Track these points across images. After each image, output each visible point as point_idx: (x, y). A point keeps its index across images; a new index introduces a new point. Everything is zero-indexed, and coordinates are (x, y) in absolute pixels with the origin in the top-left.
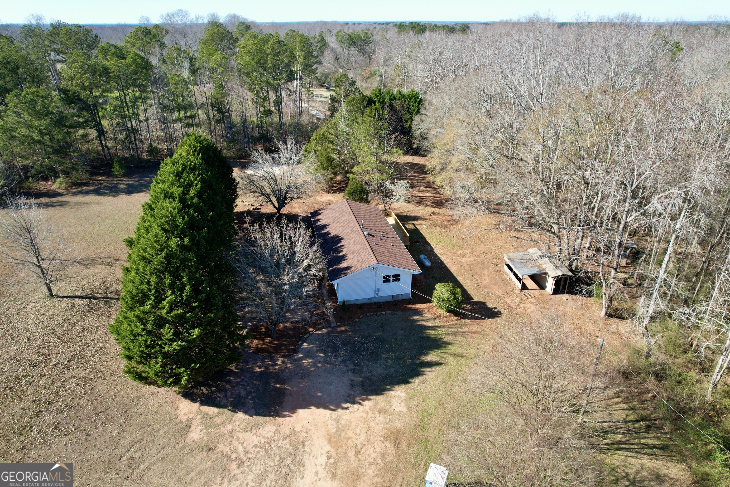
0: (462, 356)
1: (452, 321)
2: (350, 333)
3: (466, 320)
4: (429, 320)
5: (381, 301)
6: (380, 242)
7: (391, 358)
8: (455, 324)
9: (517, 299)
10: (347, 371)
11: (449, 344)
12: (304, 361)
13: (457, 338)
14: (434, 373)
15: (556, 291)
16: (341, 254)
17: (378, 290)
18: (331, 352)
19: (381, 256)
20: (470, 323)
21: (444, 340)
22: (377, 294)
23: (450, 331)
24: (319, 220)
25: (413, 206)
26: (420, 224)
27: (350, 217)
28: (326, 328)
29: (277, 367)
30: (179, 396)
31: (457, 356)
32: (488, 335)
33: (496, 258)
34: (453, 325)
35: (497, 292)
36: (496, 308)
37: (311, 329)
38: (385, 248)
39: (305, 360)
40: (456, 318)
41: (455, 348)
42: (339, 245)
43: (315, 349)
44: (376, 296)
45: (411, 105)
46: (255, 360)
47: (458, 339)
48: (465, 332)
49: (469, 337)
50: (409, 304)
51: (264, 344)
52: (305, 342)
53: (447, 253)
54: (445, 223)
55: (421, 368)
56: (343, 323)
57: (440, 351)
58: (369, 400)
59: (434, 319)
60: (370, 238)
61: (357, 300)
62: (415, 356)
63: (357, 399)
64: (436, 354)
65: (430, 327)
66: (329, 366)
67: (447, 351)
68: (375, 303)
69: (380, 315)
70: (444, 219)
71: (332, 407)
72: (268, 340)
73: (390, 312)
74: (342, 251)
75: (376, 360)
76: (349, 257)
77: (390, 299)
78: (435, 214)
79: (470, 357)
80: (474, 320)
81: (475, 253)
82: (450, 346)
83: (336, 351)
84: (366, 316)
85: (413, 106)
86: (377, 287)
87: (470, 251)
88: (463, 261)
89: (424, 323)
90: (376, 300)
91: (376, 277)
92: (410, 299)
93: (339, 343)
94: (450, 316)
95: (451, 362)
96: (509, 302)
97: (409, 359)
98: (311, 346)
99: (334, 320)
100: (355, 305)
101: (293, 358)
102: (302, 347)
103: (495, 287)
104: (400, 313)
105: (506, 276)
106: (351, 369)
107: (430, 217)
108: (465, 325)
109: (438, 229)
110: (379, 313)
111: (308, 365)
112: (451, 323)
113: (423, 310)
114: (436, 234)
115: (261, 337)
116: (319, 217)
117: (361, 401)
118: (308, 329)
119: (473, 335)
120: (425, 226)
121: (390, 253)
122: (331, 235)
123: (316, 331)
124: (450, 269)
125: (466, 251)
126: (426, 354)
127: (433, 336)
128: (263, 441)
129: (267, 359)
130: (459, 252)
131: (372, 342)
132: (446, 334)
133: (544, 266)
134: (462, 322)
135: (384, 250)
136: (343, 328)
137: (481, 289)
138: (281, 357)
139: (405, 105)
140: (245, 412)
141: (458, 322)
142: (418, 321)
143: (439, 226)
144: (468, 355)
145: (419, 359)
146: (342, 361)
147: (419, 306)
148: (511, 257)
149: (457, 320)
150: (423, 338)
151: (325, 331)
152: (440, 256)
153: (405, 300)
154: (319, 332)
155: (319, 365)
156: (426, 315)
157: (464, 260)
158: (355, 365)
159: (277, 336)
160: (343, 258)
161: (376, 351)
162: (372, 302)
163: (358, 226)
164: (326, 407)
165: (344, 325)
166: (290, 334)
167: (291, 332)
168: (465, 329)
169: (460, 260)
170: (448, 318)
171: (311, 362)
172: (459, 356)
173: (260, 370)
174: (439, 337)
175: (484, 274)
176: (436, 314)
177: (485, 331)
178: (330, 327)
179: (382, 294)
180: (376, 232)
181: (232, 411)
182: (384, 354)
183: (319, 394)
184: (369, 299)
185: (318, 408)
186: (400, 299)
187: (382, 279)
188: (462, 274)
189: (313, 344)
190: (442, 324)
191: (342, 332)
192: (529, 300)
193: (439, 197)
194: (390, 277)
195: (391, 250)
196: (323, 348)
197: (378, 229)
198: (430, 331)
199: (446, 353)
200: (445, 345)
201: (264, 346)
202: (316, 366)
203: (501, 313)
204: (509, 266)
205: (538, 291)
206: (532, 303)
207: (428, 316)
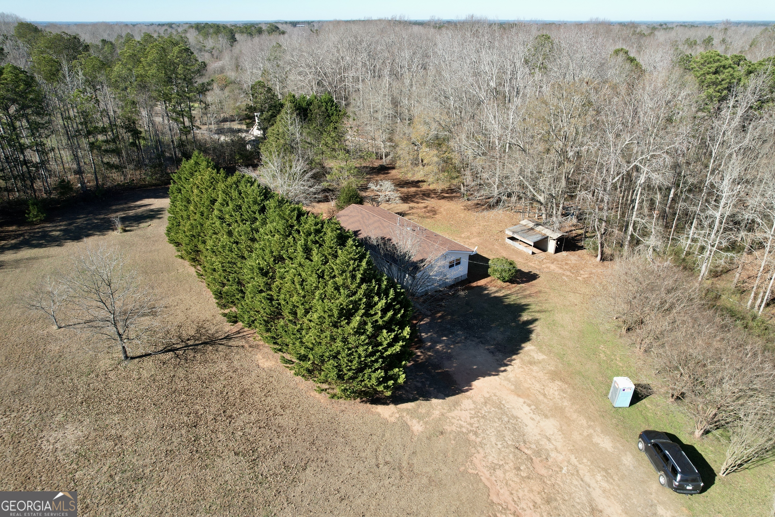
0: (545, 311)
2: (448, 316)
3: (522, 285)
4: (497, 292)
7: (499, 326)
8: (518, 290)
9: (537, 262)
10: (477, 344)
11: (527, 305)
12: (437, 347)
13: (529, 300)
14: (539, 327)
15: (557, 250)
18: (449, 334)
19: (441, 244)
20: (527, 286)
21: (522, 303)
23: (519, 295)
27: (377, 218)
28: (425, 317)
29: (421, 358)
30: (368, 405)
31: (541, 312)
33: (492, 235)
35: (521, 260)
36: (531, 272)
37: (415, 322)
38: (434, 238)
40: (514, 285)
41: (535, 307)
43: (435, 336)
48: (530, 294)
49: (535, 297)
50: (470, 283)
52: (422, 333)
56: (436, 310)
57: (527, 311)
58: (514, 360)
59: (500, 290)
62: (514, 319)
63: (505, 361)
64: (527, 314)
65: (503, 297)
66: (459, 345)
67: (531, 310)
71: (494, 373)
75: (490, 330)
77: (454, 282)
79: (549, 310)
81: (474, 234)
82: (530, 307)
83: (453, 333)
87: (469, 233)
89: (496, 295)
92: (467, 279)
93: (449, 326)
94: (510, 285)
95: (542, 317)
96: (533, 265)
97: (512, 323)
98: (429, 334)
101: (426, 347)
102: (424, 337)
105: (512, 247)
106: (479, 342)
108: (525, 289)
111: (443, 349)
112: (515, 289)
113: (486, 284)
117: (509, 363)
119: (537, 295)
123: (420, 322)
125: (466, 233)
126: (520, 316)
127: (512, 303)
128: (473, 412)
130: (463, 236)
131: (472, 318)
132: (519, 299)
133: (543, 232)
134: (521, 287)
136: (440, 314)
140: (436, 397)
141: (518, 287)
142: (490, 294)
145: (519, 320)
146: (466, 338)
148: (513, 231)
149: (516, 287)
150: (506, 306)
151: (427, 320)
154: (423, 322)
155: (452, 346)
158: (478, 338)
161: (483, 324)
163: (394, 224)
164: (490, 375)
168: (528, 292)
170: (509, 287)
171: (443, 346)
174: (516, 302)
177: (541, 289)
178: (428, 316)
181: (425, 400)
182: (491, 325)
183: (475, 367)
185: (484, 377)
187: (448, 265)
189: (430, 332)
190: (509, 292)
191: (442, 317)
192: (544, 261)
194: (454, 262)
196: (440, 333)
198: (506, 300)
199: (532, 312)
200: (526, 307)
202: (450, 348)
203: (537, 275)
204: (512, 239)
205: (543, 253)
206: (548, 263)
207: (494, 289)
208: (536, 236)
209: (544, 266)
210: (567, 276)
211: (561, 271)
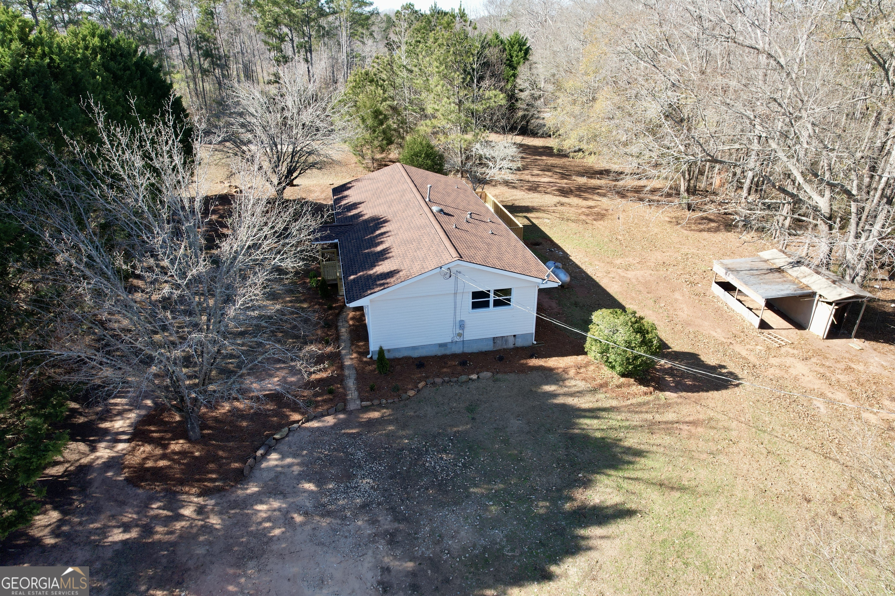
0: (682, 489)
1: (635, 395)
2: (391, 428)
3: (668, 394)
5: (467, 350)
6: (466, 226)
7: (496, 497)
8: (644, 404)
9: (759, 347)
10: (374, 538)
11: (639, 453)
12: (259, 507)
13: (656, 439)
14: (617, 541)
15: (835, 331)
16: (379, 248)
17: (462, 325)
18: (337, 479)
19: (469, 247)
20: (679, 401)
21: (627, 444)
22: (460, 335)
23: (636, 419)
24: (346, 196)
25: (523, 193)
26: (538, 218)
27: (405, 186)
28: (336, 412)
29: (178, 525)
31: (667, 487)
32: (726, 429)
33: (689, 273)
34: (640, 405)
35: (715, 334)
36: (724, 367)
37: (296, 417)
38: (476, 236)
39: (262, 502)
40: (645, 389)
41: (657, 465)
42: (378, 232)
43: (296, 469)
44: (457, 339)
45: (514, 55)
46: (123, 504)
47: (658, 441)
48: (672, 423)
49: (684, 434)
50: (531, 357)
51: (164, 457)
52: (275, 450)
53: (597, 263)
54: (584, 217)
55: (581, 527)
56: (376, 402)
57: (621, 474)
59: (594, 391)
60: (443, 218)
61: (414, 348)
62: (559, 490)
64: (614, 485)
65: (585, 410)
66: (325, 522)
67: (639, 474)
68: (454, 356)
69: (467, 382)
70: (580, 211)
72: (177, 446)
73: (489, 374)
74: (382, 242)
75: (456, 504)
76: (394, 252)
77: (489, 347)
78: (562, 204)
79: (700, 489)
80: (684, 394)
81: (648, 264)
82: (643, 460)
83: (350, 477)
84: (434, 384)
85: (517, 56)
86: (458, 319)
87: (638, 260)
88: (629, 276)
89: (570, 401)
90: (457, 350)
91: (455, 294)
92: (532, 347)
93: (360, 454)
94: (629, 386)
95: (656, 507)
96: (744, 353)
97: (545, 500)
98: (289, 460)
99: (355, 394)
100: (407, 359)
101: (233, 497)
102: (264, 465)
103: (706, 324)
104: (512, 377)
105: (720, 304)
106: (387, 532)
107: (555, 208)
108: (668, 405)
109: (573, 225)
110: (464, 378)
111: (268, 519)
112: (634, 401)
113: (565, 370)
114: (569, 232)
115: (162, 438)
116: (346, 193)
118: (288, 417)
119: (693, 429)
120: (548, 221)
121: (488, 244)
122: (366, 217)
123: (307, 421)
124: (608, 290)
125: (631, 259)
126: (587, 484)
127: (598, 435)
129: (158, 500)
130: (618, 261)
131: (444, 450)
132: (627, 428)
133: (805, 281)
134: (659, 399)
135: (473, 238)
136: (375, 415)
137: (679, 327)
138: (199, 495)
139: (505, 56)
141: (651, 398)
142: (555, 395)
143: (573, 221)
144: (693, 483)
145: (571, 499)
146: (364, 506)
147: (553, 362)
148: (729, 266)
149: (646, 394)
150: (573, 438)
151: (330, 420)
152: (583, 267)
153: (523, 348)
154: (315, 424)
155: (298, 519)
156: (573, 383)
157: (630, 274)
158: (396, 519)
159: (203, 436)
160: (383, 255)
161: (456, 475)
162: (448, 352)
163: (419, 197)
165: (380, 407)
166: (241, 429)
167: (245, 424)
168: (670, 416)
169: (623, 274)
170: (624, 390)
171: (279, 509)
172: (672, 488)
173: (127, 536)
174: (613, 434)
175: (676, 300)
176: (594, 379)
177: (717, 421)
178: (344, 411)
179: (470, 335)
180: (458, 212)
182: (476, 486)
184: (441, 345)
186: (511, 345)
187: (470, 300)
188: (633, 299)
189: (295, 456)
190: (614, 403)
191: (371, 423)
192: (783, 350)
193: (566, 184)
194: (488, 296)
195: (489, 241)
196: (317, 468)
197: (461, 207)
198: (587, 421)
199: (636, 479)
200: (630, 458)
201: (162, 463)
202: (289, 522)
203: (736, 378)
204: (728, 287)
205: (794, 333)
206: (793, 356)
207: (578, 384)
208: (780, 287)
209: (772, 361)
210: (831, 402)
211: (818, 384)
